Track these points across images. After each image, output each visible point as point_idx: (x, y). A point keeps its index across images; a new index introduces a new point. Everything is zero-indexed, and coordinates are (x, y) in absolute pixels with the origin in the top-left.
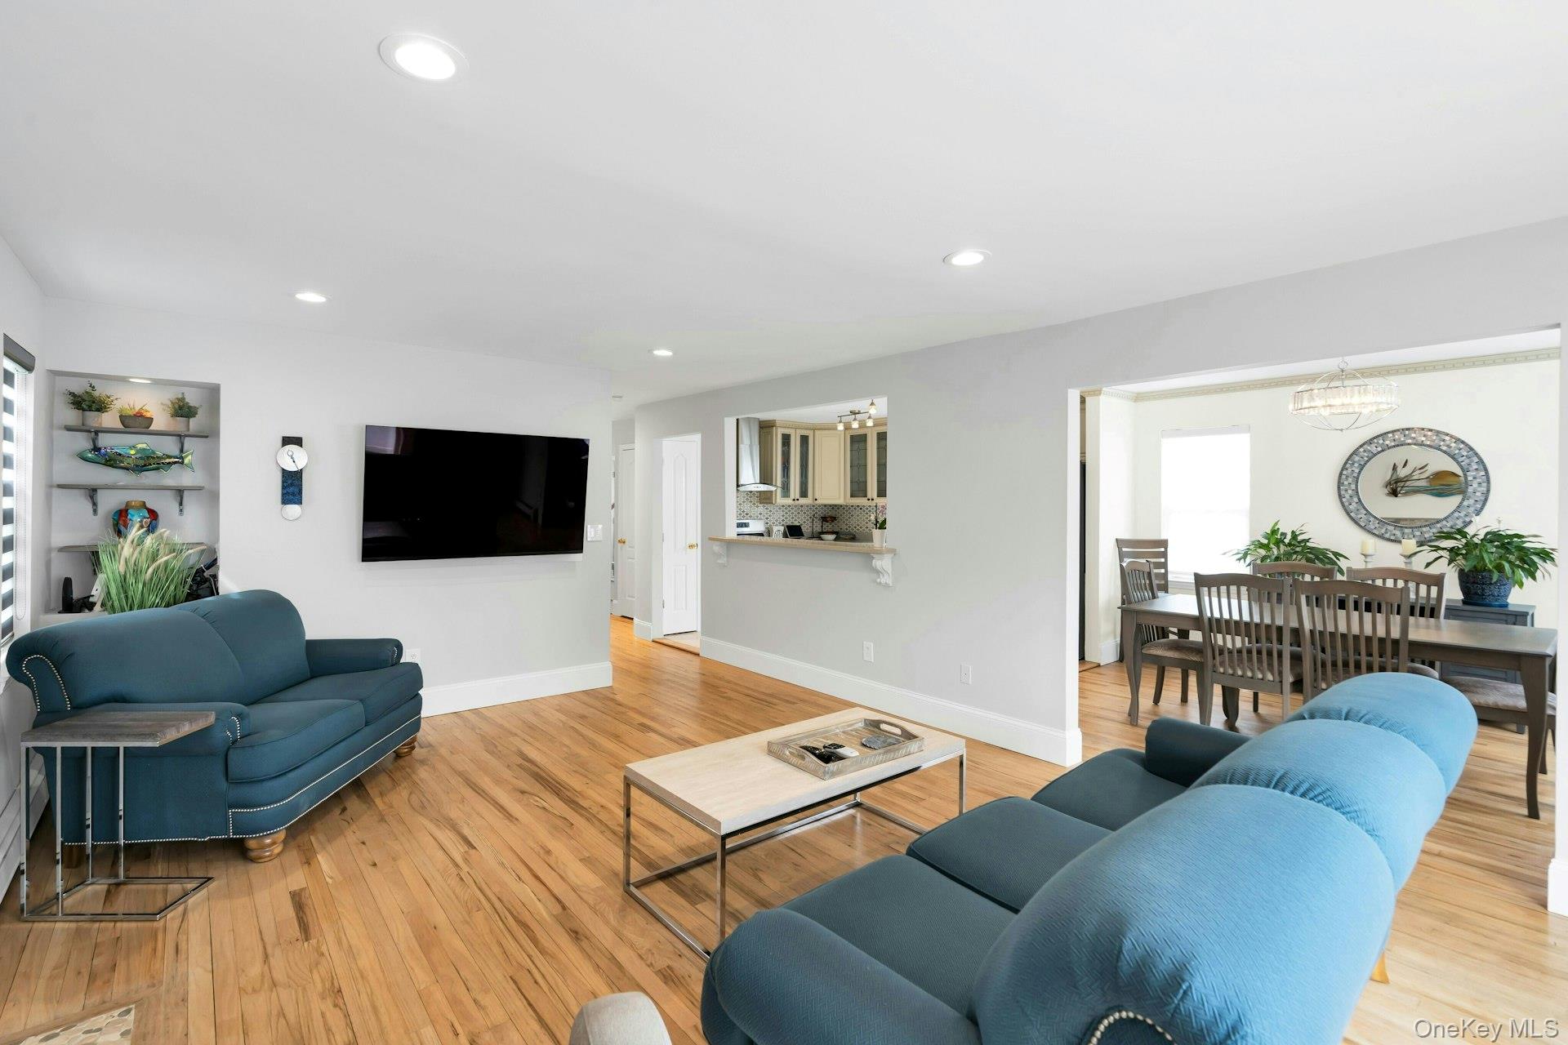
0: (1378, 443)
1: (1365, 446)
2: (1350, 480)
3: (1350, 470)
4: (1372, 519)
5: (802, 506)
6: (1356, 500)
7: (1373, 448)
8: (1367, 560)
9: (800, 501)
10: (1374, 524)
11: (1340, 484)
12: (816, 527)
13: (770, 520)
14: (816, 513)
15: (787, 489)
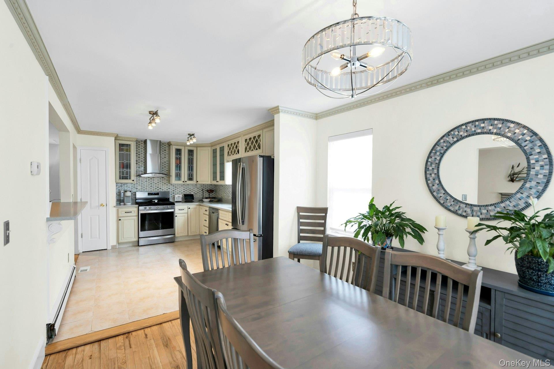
0: (454, 134)
1: (445, 138)
2: (433, 166)
3: (433, 158)
4: (448, 198)
5: (188, 185)
6: (437, 182)
7: (450, 139)
8: (440, 233)
9: (187, 182)
10: (450, 202)
11: (426, 169)
12: (206, 195)
13: (176, 192)
14: (206, 188)
15: (179, 176)
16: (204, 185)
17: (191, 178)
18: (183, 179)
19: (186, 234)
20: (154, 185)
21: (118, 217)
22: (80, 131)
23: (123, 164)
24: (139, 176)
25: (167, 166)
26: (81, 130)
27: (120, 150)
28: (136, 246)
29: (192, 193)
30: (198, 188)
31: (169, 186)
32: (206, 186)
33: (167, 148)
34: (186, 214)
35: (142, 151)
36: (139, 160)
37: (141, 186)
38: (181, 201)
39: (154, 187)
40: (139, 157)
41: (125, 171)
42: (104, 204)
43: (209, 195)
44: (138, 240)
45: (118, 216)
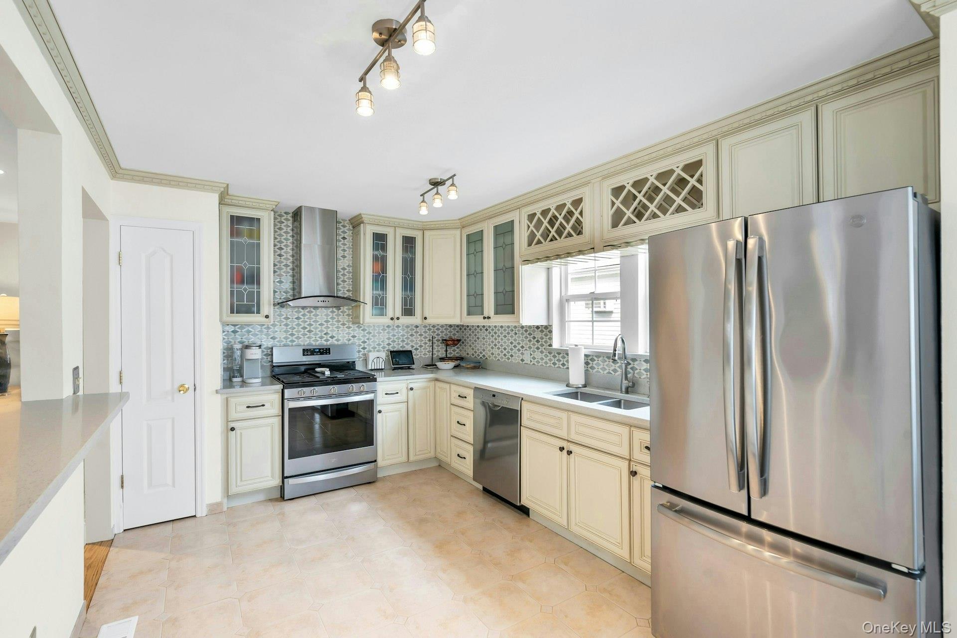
9: (400, 321)
12: (440, 351)
13: (369, 345)
14: (438, 335)
15: (382, 304)
16: (434, 326)
17: (408, 311)
18: (390, 314)
19: (404, 458)
20: (316, 328)
21: (228, 421)
22: (121, 171)
23: (240, 270)
24: (282, 304)
25: (349, 278)
26: (122, 166)
27: (234, 233)
28: (276, 500)
29: (408, 348)
30: (421, 335)
31: (354, 330)
32: (438, 329)
33: (348, 234)
34: (405, 405)
35: (287, 239)
36: (280, 262)
37: (285, 332)
38: (383, 368)
39: (316, 334)
40: (280, 255)
41: (245, 290)
42: (189, 384)
43: (446, 351)
44: (281, 484)
45: (227, 417)
